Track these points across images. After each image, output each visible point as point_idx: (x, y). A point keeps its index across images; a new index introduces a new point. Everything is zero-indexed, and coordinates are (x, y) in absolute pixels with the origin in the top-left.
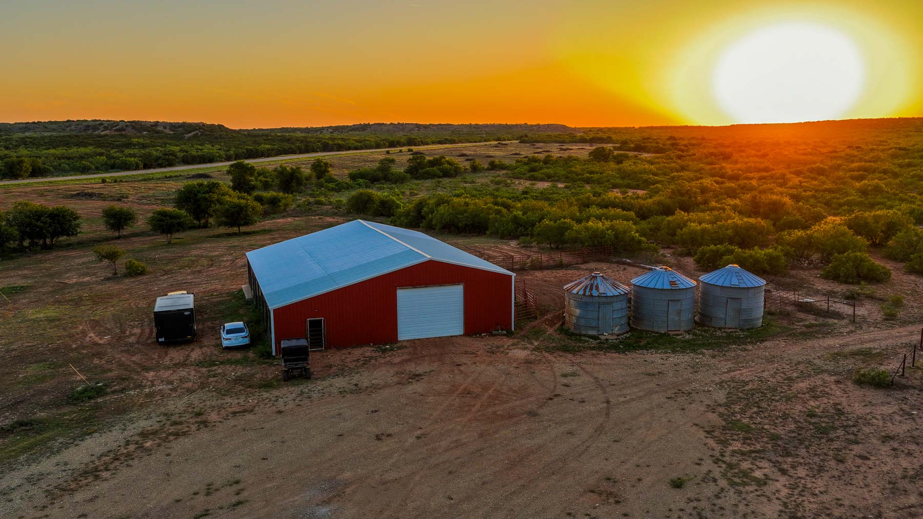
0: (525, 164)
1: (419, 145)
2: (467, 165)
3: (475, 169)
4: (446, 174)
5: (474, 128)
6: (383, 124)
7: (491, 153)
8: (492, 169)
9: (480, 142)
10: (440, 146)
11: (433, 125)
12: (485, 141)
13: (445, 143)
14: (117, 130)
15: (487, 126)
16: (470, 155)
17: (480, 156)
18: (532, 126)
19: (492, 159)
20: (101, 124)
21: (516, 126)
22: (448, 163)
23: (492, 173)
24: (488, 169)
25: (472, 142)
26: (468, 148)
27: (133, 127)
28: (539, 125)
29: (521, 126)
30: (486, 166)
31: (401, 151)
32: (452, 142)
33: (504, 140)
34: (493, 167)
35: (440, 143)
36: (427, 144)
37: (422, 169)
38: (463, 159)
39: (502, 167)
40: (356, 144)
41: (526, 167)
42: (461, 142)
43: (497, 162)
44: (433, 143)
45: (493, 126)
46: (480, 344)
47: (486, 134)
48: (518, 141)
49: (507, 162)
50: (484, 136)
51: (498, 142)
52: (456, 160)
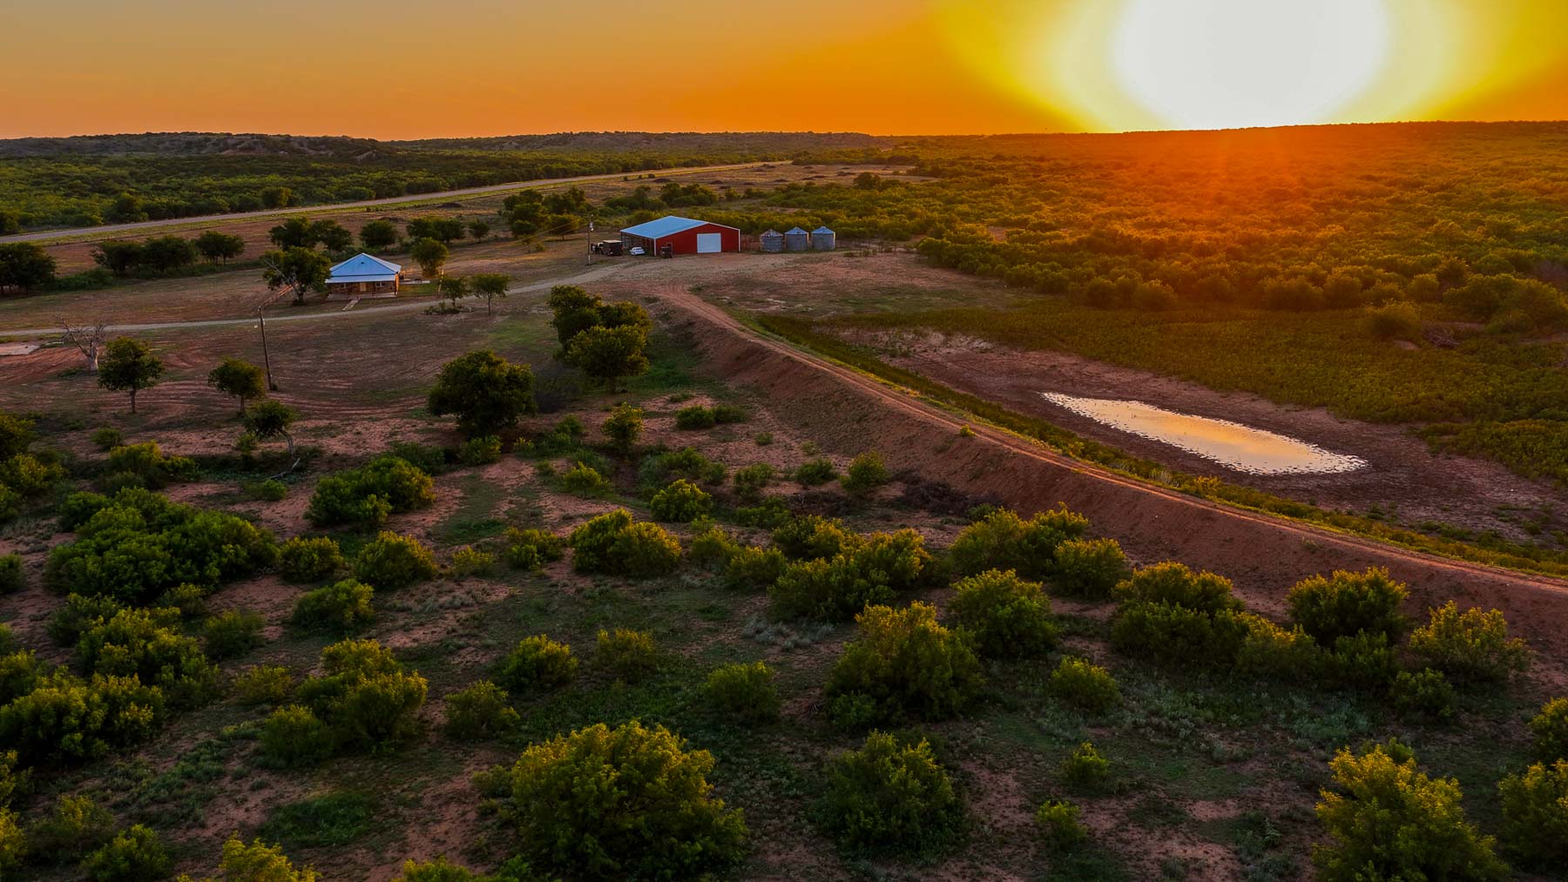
0: (784, 192)
1: (660, 169)
2: (722, 193)
3: (730, 198)
4: (701, 202)
5: (732, 139)
6: (593, 133)
7: (751, 180)
8: (749, 198)
9: (739, 163)
10: (686, 169)
11: (669, 135)
12: (746, 162)
13: (692, 166)
14: (241, 149)
15: (751, 136)
16: (726, 182)
17: (737, 184)
18: (819, 135)
19: (749, 187)
20: (207, 140)
21: (797, 135)
22: (702, 190)
23: (747, 203)
24: (744, 198)
25: (727, 164)
26: (724, 171)
27: (264, 145)
28: (830, 134)
29: (801, 135)
30: (742, 195)
31: (640, 177)
32: (702, 164)
33: (773, 160)
34: (750, 195)
35: (686, 165)
36: (669, 167)
37: (677, 196)
38: (715, 187)
39: (760, 195)
40: (583, 168)
41: (783, 195)
42: (712, 163)
43: (754, 189)
44: (678, 165)
45: (760, 135)
46: (728, 255)
47: (749, 149)
48: (791, 162)
49: (765, 190)
50: (746, 152)
51: (762, 164)
52: (712, 188)
